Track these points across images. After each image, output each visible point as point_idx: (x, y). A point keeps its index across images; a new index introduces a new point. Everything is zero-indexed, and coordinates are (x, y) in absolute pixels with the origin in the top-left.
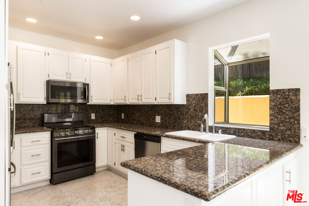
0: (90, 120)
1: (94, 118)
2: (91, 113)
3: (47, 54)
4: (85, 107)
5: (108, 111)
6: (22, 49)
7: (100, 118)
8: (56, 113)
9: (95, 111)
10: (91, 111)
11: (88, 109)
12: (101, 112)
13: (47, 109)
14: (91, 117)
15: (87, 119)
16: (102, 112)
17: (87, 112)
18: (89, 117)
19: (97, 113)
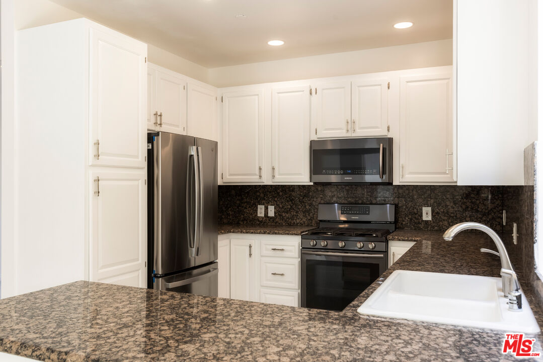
0: (419, 223)
1: (429, 218)
2: (422, 206)
3: (314, 92)
4: (407, 192)
5: (471, 202)
6: (278, 93)
7: (446, 218)
8: (346, 202)
9: (432, 201)
10: (420, 200)
11: (413, 195)
12: (448, 203)
13: (330, 194)
14: (421, 216)
15: (411, 219)
16: (452, 204)
17: (410, 204)
18: (416, 214)
19: (438, 206)
